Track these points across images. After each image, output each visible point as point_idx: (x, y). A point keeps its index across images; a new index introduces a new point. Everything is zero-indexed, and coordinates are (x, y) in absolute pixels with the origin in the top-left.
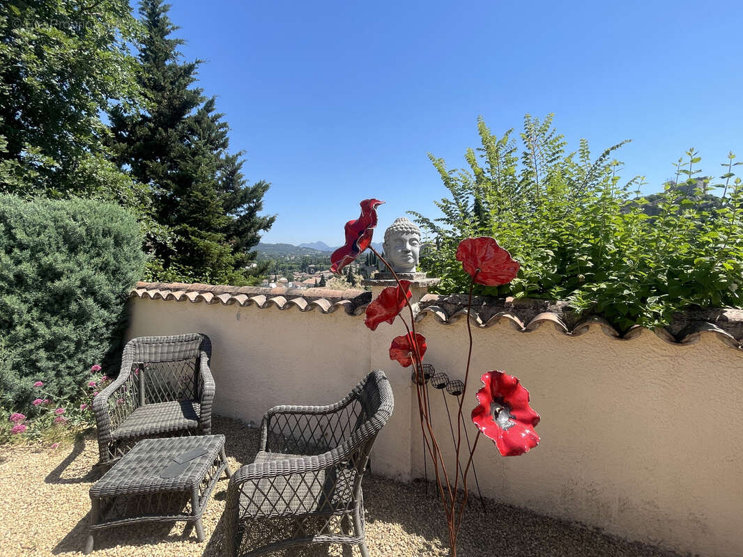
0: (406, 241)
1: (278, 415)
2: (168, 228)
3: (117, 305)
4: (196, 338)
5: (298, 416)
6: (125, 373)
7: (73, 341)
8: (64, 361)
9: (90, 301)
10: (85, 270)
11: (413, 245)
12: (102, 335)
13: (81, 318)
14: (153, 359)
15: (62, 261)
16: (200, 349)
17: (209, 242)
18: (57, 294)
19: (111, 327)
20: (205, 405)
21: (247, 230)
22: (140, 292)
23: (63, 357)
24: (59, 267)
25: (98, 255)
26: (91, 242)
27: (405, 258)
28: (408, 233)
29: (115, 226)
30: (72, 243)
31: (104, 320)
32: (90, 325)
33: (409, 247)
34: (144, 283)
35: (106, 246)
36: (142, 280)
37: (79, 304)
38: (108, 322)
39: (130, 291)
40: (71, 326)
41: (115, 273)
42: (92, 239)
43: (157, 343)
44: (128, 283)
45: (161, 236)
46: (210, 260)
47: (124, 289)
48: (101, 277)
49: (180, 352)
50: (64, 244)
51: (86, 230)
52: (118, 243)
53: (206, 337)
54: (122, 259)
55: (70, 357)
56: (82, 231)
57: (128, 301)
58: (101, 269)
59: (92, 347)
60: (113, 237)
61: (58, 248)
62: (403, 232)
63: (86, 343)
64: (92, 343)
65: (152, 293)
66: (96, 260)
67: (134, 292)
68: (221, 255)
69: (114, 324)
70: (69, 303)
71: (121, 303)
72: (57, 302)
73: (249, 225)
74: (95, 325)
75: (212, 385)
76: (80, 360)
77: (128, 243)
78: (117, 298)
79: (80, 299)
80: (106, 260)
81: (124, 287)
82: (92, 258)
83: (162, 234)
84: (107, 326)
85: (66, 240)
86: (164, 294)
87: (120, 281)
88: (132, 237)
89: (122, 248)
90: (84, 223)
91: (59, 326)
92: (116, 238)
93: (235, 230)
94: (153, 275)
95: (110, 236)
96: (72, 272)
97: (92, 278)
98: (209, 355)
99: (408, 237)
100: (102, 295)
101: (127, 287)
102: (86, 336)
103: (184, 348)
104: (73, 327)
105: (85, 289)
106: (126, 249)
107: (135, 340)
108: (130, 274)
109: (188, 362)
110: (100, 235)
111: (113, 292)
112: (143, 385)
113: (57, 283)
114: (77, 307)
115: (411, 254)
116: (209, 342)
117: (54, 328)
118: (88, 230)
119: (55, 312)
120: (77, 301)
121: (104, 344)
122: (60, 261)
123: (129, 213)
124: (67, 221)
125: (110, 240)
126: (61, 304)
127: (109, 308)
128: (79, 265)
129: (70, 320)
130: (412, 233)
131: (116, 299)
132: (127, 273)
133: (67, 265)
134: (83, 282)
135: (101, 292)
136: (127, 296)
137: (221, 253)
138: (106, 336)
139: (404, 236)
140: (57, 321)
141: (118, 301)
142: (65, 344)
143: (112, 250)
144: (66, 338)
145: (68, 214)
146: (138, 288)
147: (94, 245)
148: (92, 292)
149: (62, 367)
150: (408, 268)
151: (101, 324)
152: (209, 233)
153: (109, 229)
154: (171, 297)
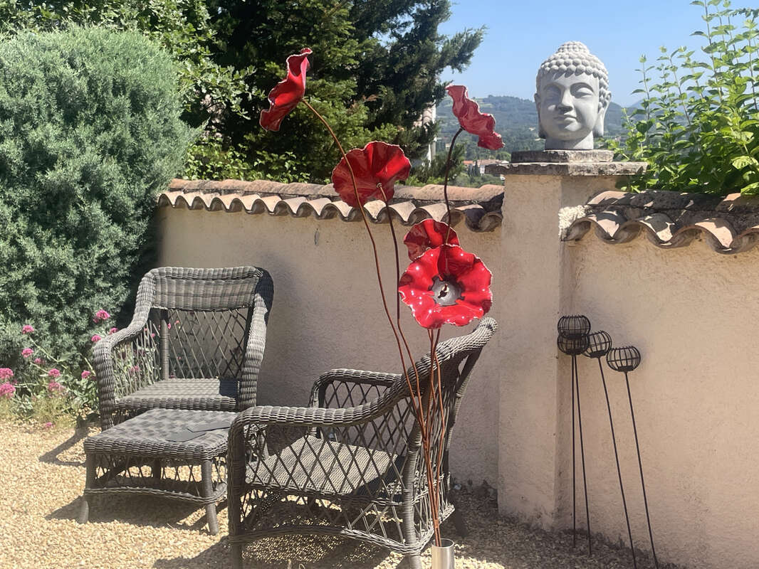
0: (564, 89)
1: (336, 383)
2: (234, 73)
3: (138, 219)
4: (250, 275)
5: (366, 387)
6: (139, 320)
7: (72, 275)
8: (60, 308)
9: (96, 208)
10: (88, 154)
11: (579, 95)
12: (115, 271)
13: (83, 237)
14: (182, 304)
15: (56, 137)
16: (256, 291)
17: (317, 101)
18: (50, 193)
19: (128, 258)
20: (248, 373)
21: (412, 70)
22: (172, 197)
23: (59, 300)
24: (53, 146)
25: (107, 127)
26: (96, 105)
27: (560, 122)
28: (569, 73)
29: (132, 74)
30: (69, 106)
31: (117, 245)
32: (97, 252)
33: (568, 99)
34: (184, 182)
35: (118, 112)
36: (179, 177)
37: (81, 213)
38: (124, 249)
39: (157, 194)
40: (69, 249)
41: (133, 161)
42: (98, 99)
43: (189, 278)
44: (155, 181)
45: (221, 89)
46: (321, 141)
47: (148, 191)
48: (111, 168)
49: (223, 295)
50: (58, 109)
51: (89, 83)
52: (137, 107)
53: (266, 273)
54: (144, 135)
55: (70, 301)
56: (81, 84)
57: (155, 212)
58: (112, 152)
59: (99, 290)
60: (128, 95)
61: (51, 115)
62: (560, 72)
63: (92, 281)
64: (99, 282)
65: (190, 198)
66: (104, 137)
67: (164, 197)
68: (341, 130)
69: (133, 253)
70: (66, 209)
71: (143, 217)
72: (49, 207)
73: (415, 57)
74: (103, 250)
75: (261, 344)
76: (83, 310)
77: (154, 106)
78: (137, 206)
79: (81, 203)
80: (119, 136)
81: (147, 186)
82: (98, 132)
83: (222, 85)
84: (123, 254)
85: (61, 102)
86: (208, 199)
87: (141, 175)
88: (162, 93)
89: (145, 116)
90: (86, 70)
91: (53, 246)
92: (133, 96)
93: (388, 72)
94: (201, 167)
95: (124, 93)
96: (69, 157)
97: (99, 167)
98: (269, 304)
99: (567, 82)
100: (113, 198)
101: (153, 187)
102: (91, 267)
103: (230, 290)
104: (72, 251)
105: (87, 186)
106: (151, 116)
107: (156, 270)
108: (158, 164)
109: (234, 313)
110: (110, 91)
111: (130, 195)
112: (166, 346)
113: (50, 175)
114: (78, 218)
115: (573, 113)
116: (271, 283)
117: (47, 250)
118: (91, 83)
119: (48, 224)
120: (77, 207)
121: (118, 289)
122: (52, 139)
123: (156, 49)
124: (62, 69)
125: (124, 101)
126: (55, 212)
127: (125, 223)
128: (80, 144)
129: (68, 239)
130: (579, 72)
131: (136, 209)
132: (152, 161)
133: (63, 144)
134: (86, 175)
135: (111, 193)
136: (153, 203)
137: (341, 124)
138: (121, 273)
139: (562, 80)
140: (50, 238)
141: (140, 211)
142: (61, 278)
143: (129, 119)
144: (63, 268)
145: (62, 56)
146: (172, 190)
147: (101, 111)
148: (97, 194)
149: (58, 316)
150: (569, 141)
151: (114, 251)
152: (320, 81)
153: (124, 80)
154: (217, 204)
